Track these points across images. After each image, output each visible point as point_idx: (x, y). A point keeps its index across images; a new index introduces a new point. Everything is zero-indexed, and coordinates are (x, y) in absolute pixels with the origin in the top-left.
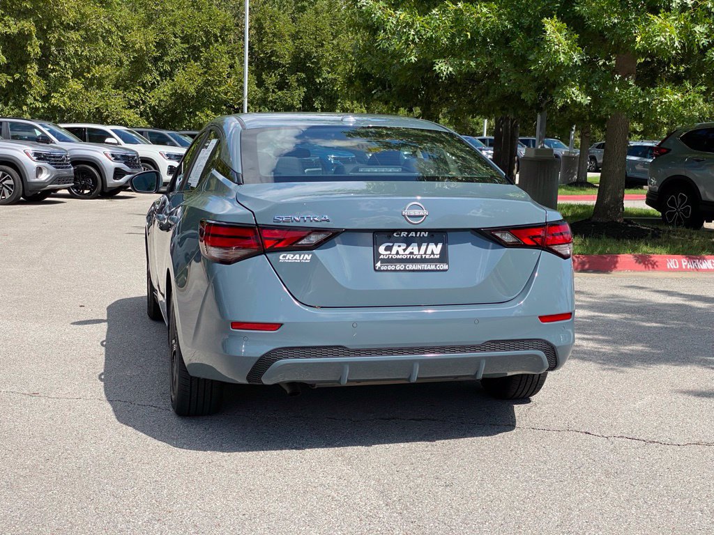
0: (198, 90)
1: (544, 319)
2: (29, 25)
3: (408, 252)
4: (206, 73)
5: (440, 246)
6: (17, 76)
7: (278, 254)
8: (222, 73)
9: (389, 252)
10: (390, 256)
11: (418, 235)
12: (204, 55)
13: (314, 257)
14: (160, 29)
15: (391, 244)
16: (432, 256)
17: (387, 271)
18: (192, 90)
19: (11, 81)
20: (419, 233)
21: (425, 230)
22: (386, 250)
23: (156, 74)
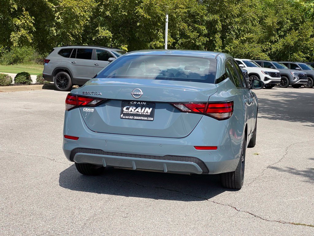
0: (295, 43)
1: (198, 148)
2: (217, 17)
3: (136, 111)
4: (299, 35)
5: (151, 109)
6: (211, 38)
7: (82, 108)
8: (307, 35)
9: (127, 110)
10: (128, 112)
11: (141, 104)
12: (301, 27)
13: (95, 110)
14: (280, 16)
15: (129, 107)
16: (147, 114)
17: (125, 118)
18: (292, 43)
19: (208, 40)
20: (142, 103)
21: (145, 102)
22: (126, 109)
23: (277, 36)
